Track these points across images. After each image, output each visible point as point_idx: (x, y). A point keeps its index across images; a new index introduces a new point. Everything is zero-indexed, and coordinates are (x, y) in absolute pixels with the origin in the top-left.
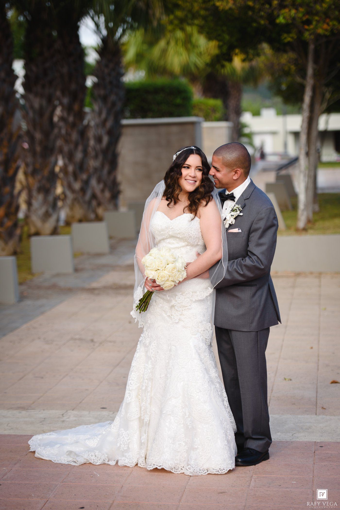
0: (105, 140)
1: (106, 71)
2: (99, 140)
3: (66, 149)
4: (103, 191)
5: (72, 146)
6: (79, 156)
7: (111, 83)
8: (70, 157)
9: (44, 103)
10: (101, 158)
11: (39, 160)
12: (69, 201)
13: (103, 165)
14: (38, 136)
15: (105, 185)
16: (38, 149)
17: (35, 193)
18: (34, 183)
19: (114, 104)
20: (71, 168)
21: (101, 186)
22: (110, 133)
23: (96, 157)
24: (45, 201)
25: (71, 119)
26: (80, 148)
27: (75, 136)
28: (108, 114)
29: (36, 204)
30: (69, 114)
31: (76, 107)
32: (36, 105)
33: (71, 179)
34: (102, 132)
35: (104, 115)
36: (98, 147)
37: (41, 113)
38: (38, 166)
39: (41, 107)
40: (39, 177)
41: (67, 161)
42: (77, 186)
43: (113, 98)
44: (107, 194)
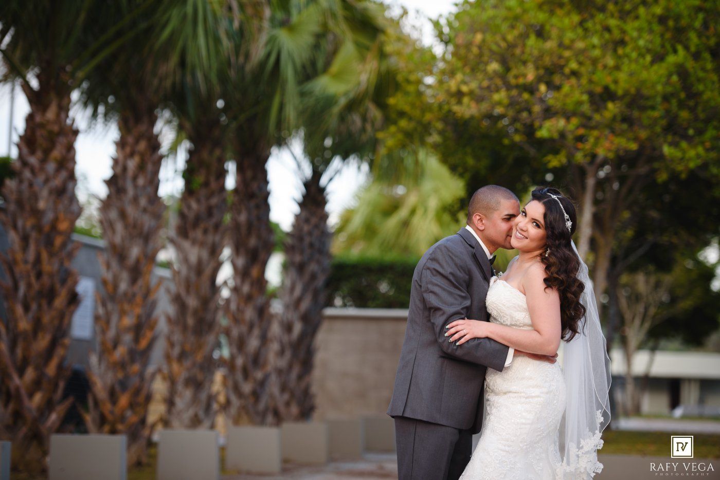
0: (298, 328)
1: (306, 228)
2: (288, 328)
3: (235, 332)
4: (288, 404)
5: (244, 329)
6: (253, 343)
7: (311, 245)
8: (241, 344)
9: (205, 254)
10: (288, 354)
11: (192, 338)
12: (233, 410)
13: (290, 367)
14: (192, 302)
15: (292, 395)
16: (190, 321)
17: (180, 387)
18: (181, 371)
19: (313, 277)
20: (240, 361)
21: (286, 396)
22: (305, 318)
23: (282, 353)
24: (195, 400)
25: (246, 289)
26: (256, 332)
27: (249, 314)
28: (305, 290)
29: (180, 403)
30: (243, 281)
31: (255, 272)
32: (193, 257)
33: (239, 376)
34: (294, 317)
35: (298, 292)
36: (286, 338)
37: (199, 269)
38: (188, 347)
39: (200, 262)
40: (188, 363)
41: (235, 351)
42: (247, 388)
43: (313, 267)
44: (294, 410)
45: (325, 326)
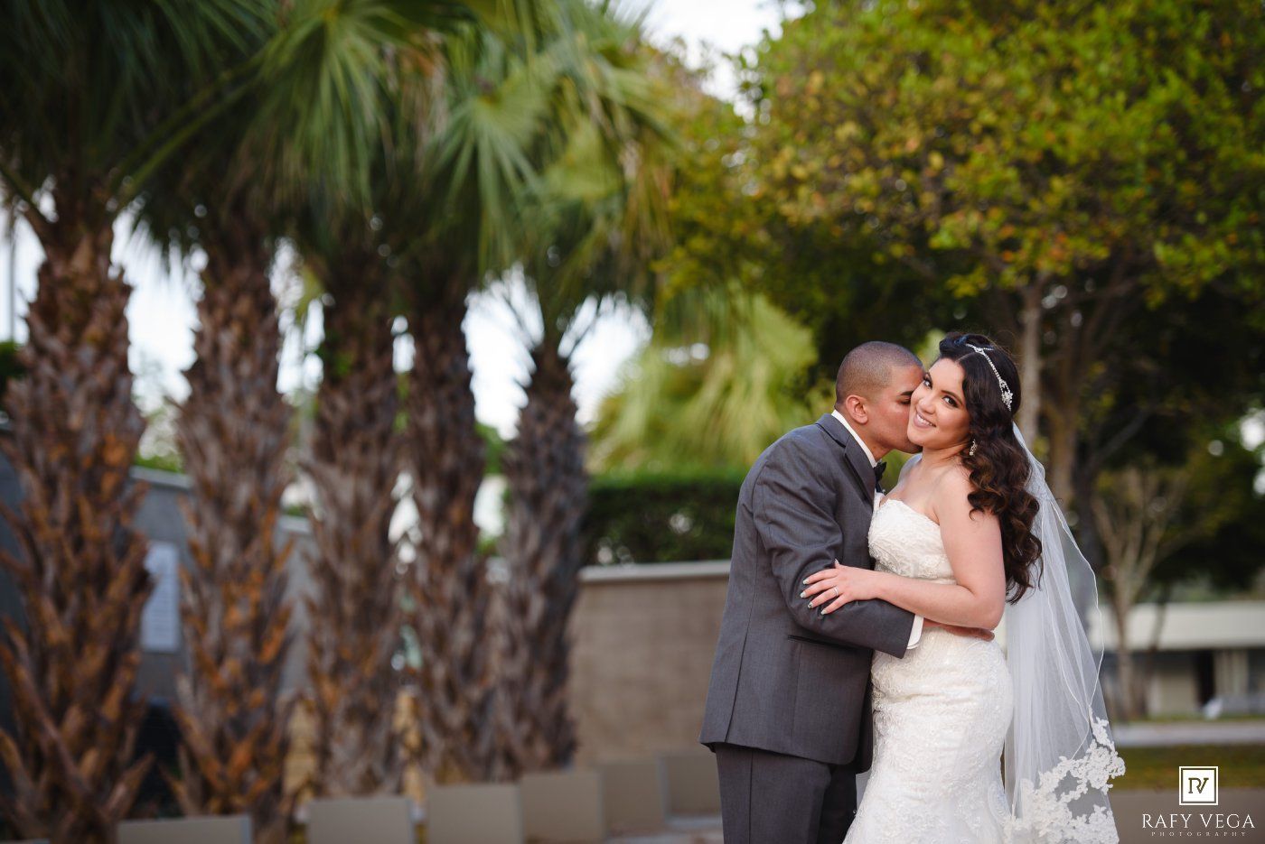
0: (537, 605)
1: (540, 430)
2: (520, 607)
3: (428, 621)
4: (529, 741)
5: (444, 614)
6: (462, 638)
7: (552, 460)
8: (439, 641)
9: (366, 489)
10: (524, 653)
11: (353, 638)
12: (434, 758)
13: (529, 674)
14: (350, 573)
15: (536, 725)
16: (349, 607)
17: (338, 724)
18: (337, 696)
19: (559, 515)
20: (440, 672)
21: (525, 728)
22: (549, 588)
23: (512, 651)
24: (366, 744)
25: (442, 543)
26: (465, 618)
27: (451, 587)
28: (545, 540)
29: (340, 752)
30: (436, 531)
31: (455, 513)
32: (347, 495)
33: (441, 698)
34: (528, 586)
35: (533, 542)
36: (517, 626)
37: (357, 515)
38: (347, 653)
39: (358, 503)
40: (349, 681)
41: (430, 654)
42: (455, 717)
43: (556, 498)
44: (541, 750)
45: (584, 602)
